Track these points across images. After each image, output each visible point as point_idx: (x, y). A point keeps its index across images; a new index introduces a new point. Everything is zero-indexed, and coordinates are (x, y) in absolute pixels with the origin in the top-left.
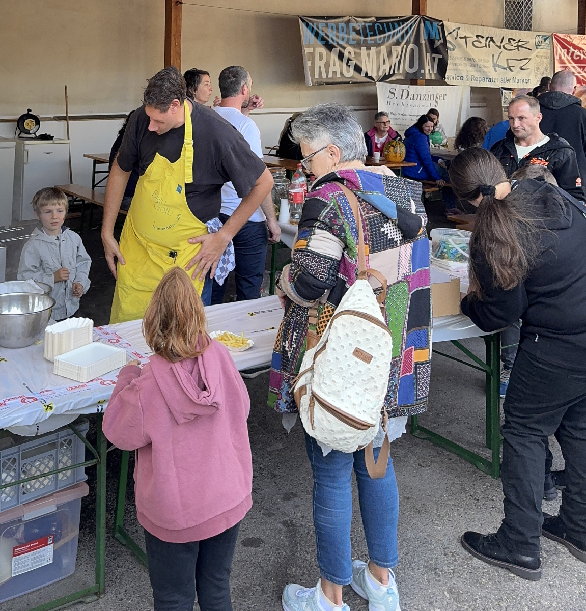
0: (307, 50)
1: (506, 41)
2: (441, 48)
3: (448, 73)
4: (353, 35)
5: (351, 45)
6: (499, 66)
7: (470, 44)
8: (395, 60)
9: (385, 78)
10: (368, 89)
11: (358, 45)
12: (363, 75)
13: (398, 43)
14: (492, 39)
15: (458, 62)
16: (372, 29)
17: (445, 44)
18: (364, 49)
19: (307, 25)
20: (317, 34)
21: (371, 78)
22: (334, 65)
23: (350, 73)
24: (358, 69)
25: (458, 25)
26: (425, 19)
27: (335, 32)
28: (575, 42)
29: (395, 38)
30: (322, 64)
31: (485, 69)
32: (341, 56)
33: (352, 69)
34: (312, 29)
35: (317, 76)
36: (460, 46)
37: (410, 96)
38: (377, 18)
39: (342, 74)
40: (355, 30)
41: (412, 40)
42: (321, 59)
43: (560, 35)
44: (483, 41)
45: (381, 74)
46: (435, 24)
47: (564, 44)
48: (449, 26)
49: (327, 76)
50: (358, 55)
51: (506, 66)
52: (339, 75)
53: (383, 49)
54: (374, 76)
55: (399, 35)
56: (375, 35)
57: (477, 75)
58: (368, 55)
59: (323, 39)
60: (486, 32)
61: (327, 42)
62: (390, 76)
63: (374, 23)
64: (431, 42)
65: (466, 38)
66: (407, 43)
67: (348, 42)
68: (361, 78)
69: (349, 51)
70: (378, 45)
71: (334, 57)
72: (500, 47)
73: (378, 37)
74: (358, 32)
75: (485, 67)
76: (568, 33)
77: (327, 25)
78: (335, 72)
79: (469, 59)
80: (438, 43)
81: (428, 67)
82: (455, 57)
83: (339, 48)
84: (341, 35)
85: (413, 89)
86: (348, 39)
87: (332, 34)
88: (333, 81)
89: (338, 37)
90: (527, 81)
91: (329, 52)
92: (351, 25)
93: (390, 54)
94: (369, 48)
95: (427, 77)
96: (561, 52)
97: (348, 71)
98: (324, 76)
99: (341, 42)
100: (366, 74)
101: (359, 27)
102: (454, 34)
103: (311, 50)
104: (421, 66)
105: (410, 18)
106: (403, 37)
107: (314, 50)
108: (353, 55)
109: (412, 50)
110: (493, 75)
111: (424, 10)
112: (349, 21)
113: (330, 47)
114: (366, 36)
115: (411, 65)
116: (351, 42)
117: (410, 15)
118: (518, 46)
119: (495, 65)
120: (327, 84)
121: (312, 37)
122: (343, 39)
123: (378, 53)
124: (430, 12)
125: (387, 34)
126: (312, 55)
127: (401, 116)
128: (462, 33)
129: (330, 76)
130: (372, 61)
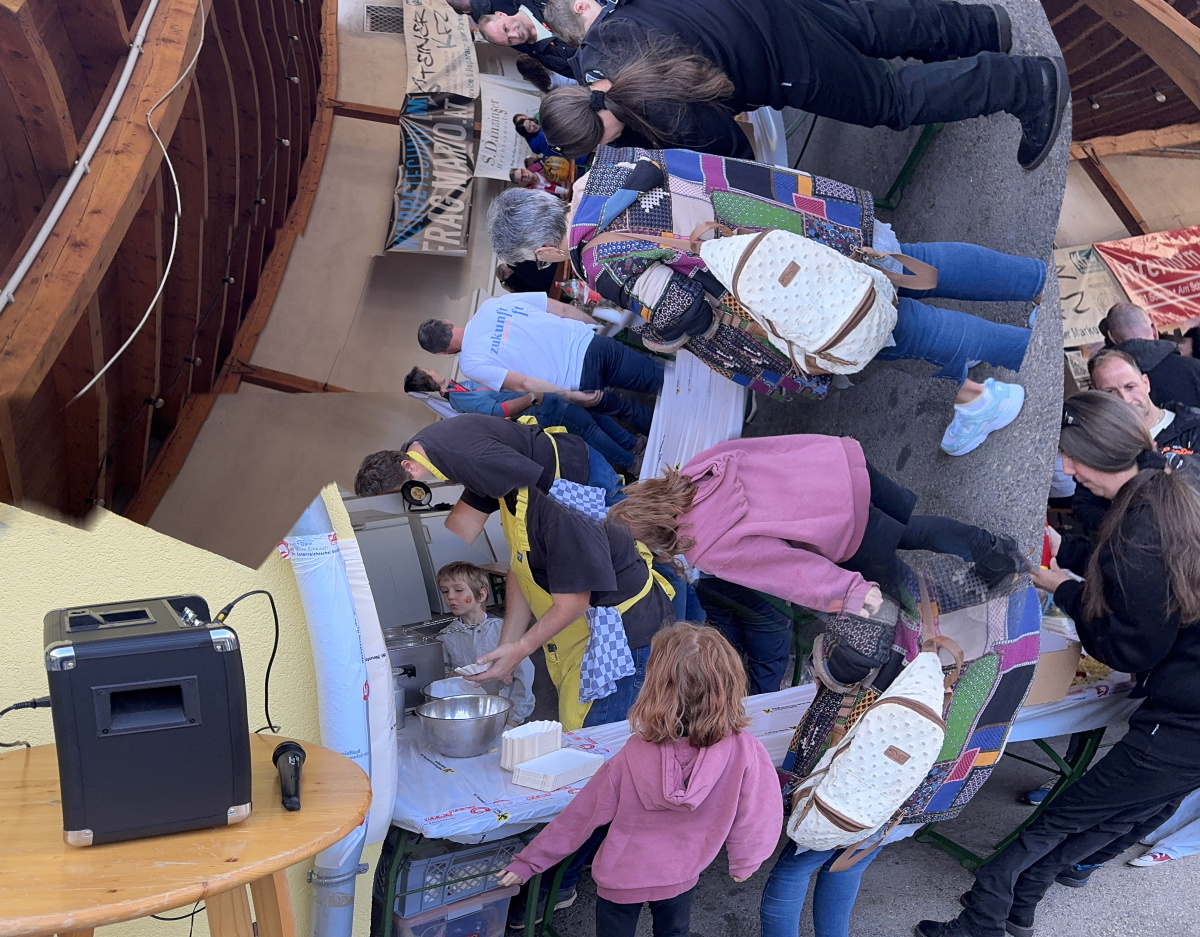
0: (425, 248)
2: (438, 99)
3: (467, 94)
4: (417, 193)
5: (428, 197)
6: (449, 42)
7: (430, 69)
8: (450, 152)
9: (471, 166)
10: (481, 187)
11: (429, 190)
12: (464, 190)
13: (431, 145)
14: (421, 46)
15: (452, 84)
16: (412, 171)
17: (433, 95)
18: (434, 184)
19: (396, 243)
20: (409, 234)
21: (468, 181)
22: (448, 220)
23: (460, 204)
24: (456, 194)
26: (406, 112)
27: (410, 213)
29: (424, 147)
30: (444, 234)
31: (456, 56)
32: (438, 211)
33: (456, 201)
34: (402, 238)
35: (457, 243)
36: (435, 78)
37: (493, 141)
38: (401, 163)
39: (459, 213)
40: (410, 190)
41: (428, 129)
42: (438, 234)
45: (465, 169)
46: (410, 102)
48: (411, 86)
49: (458, 230)
50: (440, 192)
51: (447, 36)
52: (460, 217)
53: (436, 162)
54: (466, 177)
55: (421, 142)
56: (419, 169)
58: (441, 180)
59: (415, 228)
61: (420, 224)
62: (468, 159)
63: (406, 168)
64: (430, 108)
66: (432, 135)
67: (424, 201)
68: (467, 192)
69: (434, 201)
70: (431, 168)
71: (438, 219)
72: (427, 40)
73: (422, 166)
74: (414, 187)
75: (453, 56)
77: (400, 221)
78: (456, 221)
80: (433, 102)
81: (460, 115)
82: (446, 86)
83: (429, 212)
84: (414, 207)
85: (485, 137)
86: (420, 199)
87: (412, 217)
88: (466, 225)
89: (416, 211)
91: (431, 224)
92: (404, 193)
93: (443, 156)
94: (434, 178)
95: (471, 116)
97: (457, 205)
98: (459, 234)
99: (423, 208)
100: (463, 186)
101: (408, 185)
102: (419, 83)
103: (426, 244)
104: (458, 121)
105: (403, 128)
106: (424, 139)
107: (426, 240)
108: (439, 197)
111: (394, 111)
112: (399, 195)
113: (426, 222)
114: (419, 179)
115: (458, 133)
116: (424, 197)
117: (398, 127)
118: (422, 22)
119: (448, 45)
120: (468, 232)
121: (410, 240)
122: (419, 205)
123: (441, 169)
124: (398, 106)
125: (420, 156)
126: (432, 243)
127: (517, 155)
129: (460, 227)
130: (449, 177)
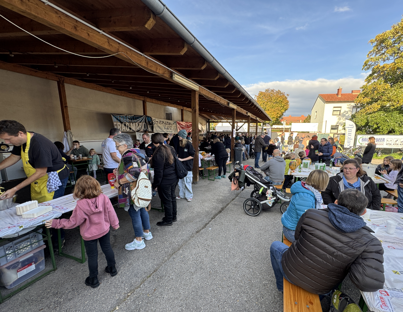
0: (115, 123)
1: (166, 123)
2: (152, 124)
3: (154, 130)
4: (128, 120)
5: (128, 122)
7: (158, 123)
8: (140, 126)
10: (134, 134)
11: (130, 122)
12: (132, 130)
14: (163, 122)
15: (156, 127)
16: (133, 118)
17: (152, 122)
19: (114, 116)
21: (134, 131)
22: (124, 127)
23: (128, 130)
25: (155, 118)
26: (147, 116)
27: (123, 119)
28: (181, 123)
29: (140, 121)
32: (125, 125)
33: (129, 129)
34: (116, 118)
36: (156, 123)
38: (134, 115)
40: (128, 118)
41: (144, 121)
42: (119, 126)
43: (178, 122)
44: (161, 122)
45: (137, 130)
46: (149, 118)
47: (179, 124)
48: (153, 118)
50: (130, 125)
51: (167, 128)
52: (125, 130)
53: (137, 123)
56: (134, 120)
57: (161, 130)
58: (133, 125)
59: (119, 120)
60: (162, 120)
61: (121, 121)
62: (139, 131)
63: (133, 117)
64: (149, 122)
65: (157, 121)
66: (143, 122)
69: (127, 124)
70: (135, 123)
71: (123, 125)
74: (129, 119)
75: (162, 128)
76: (179, 121)
77: (120, 117)
79: (159, 127)
80: (151, 122)
81: (149, 128)
83: (124, 123)
87: (122, 119)
89: (124, 120)
90: (172, 132)
94: (133, 123)
95: (149, 131)
96: (178, 125)
97: (128, 129)
101: (130, 117)
102: (154, 120)
103: (116, 123)
105: (143, 116)
109: (145, 124)
110: (164, 130)
111: (146, 114)
112: (126, 116)
113: (122, 123)
114: (132, 120)
115: (145, 128)
118: (169, 124)
119: (165, 128)
121: (116, 120)
122: (125, 121)
123: (135, 125)
124: (148, 115)
125: (137, 120)
126: (117, 125)
128: (156, 120)
129: (123, 130)
130: (134, 127)
